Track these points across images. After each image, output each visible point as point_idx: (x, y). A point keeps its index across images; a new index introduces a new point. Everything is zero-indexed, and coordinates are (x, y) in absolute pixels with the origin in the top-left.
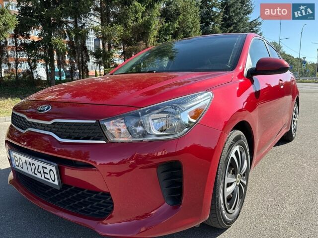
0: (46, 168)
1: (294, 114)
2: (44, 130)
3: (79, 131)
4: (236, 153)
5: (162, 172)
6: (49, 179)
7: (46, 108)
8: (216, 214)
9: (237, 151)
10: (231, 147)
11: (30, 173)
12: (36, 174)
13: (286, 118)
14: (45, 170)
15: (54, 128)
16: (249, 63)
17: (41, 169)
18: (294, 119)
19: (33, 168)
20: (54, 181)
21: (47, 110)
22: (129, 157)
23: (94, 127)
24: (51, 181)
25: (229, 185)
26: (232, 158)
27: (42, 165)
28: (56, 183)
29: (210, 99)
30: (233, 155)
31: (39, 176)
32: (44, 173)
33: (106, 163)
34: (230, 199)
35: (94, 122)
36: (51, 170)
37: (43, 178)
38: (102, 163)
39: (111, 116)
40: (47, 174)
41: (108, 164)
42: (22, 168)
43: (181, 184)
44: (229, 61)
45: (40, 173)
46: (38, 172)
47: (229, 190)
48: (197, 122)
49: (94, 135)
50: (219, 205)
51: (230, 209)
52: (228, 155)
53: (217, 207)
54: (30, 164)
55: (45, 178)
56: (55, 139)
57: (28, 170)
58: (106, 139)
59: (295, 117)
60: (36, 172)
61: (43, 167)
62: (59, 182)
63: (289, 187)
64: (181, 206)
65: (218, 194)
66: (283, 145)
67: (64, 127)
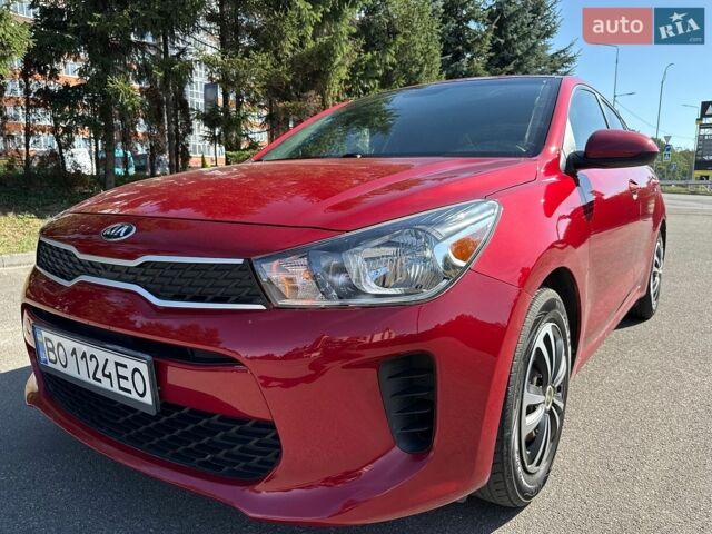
0: (125, 366)
1: (656, 258)
2: (118, 279)
3: (203, 282)
4: (547, 339)
5: (390, 377)
6: (129, 392)
7: (124, 230)
8: (503, 473)
9: (547, 334)
10: (537, 324)
11: (83, 376)
12: (100, 381)
13: (640, 268)
14: (122, 371)
15: (143, 275)
16: (569, 142)
17: (111, 369)
18: (655, 269)
19: (92, 365)
20: (142, 395)
21: (125, 234)
22: (309, 344)
23: (240, 274)
24: (134, 396)
25: (531, 409)
26: (539, 350)
27: (113, 358)
28: (148, 399)
29: (493, 217)
30: (540, 343)
31: (105, 384)
32: (119, 377)
33: (258, 355)
34: (532, 442)
35: (240, 261)
36: (136, 370)
37: (116, 389)
38: (249, 356)
39: (276, 251)
40: (126, 379)
41: (262, 358)
42: (65, 366)
43: (432, 404)
44: (527, 136)
45: (109, 376)
46: (105, 375)
47: (531, 421)
48: (467, 265)
49: (238, 291)
50: (509, 453)
51: (531, 463)
52: (531, 342)
53: (505, 459)
54: (84, 356)
55: (121, 388)
56: (146, 300)
57: (78, 371)
58: (266, 300)
59: (657, 266)
60: (99, 375)
61: (117, 364)
62: (154, 399)
63: (651, 417)
64: (432, 454)
65: (509, 428)
66: (632, 328)
67: (167, 272)
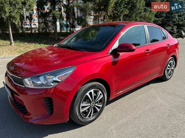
1: (169, 65)
3: (18, 80)
5: (46, 101)
10: (85, 91)
25: (84, 107)
26: (87, 95)
29: (72, 71)
35: (21, 78)
47: (82, 110)
48: (62, 81)
49: (21, 83)
56: (13, 82)
58: (24, 86)
59: (169, 67)
